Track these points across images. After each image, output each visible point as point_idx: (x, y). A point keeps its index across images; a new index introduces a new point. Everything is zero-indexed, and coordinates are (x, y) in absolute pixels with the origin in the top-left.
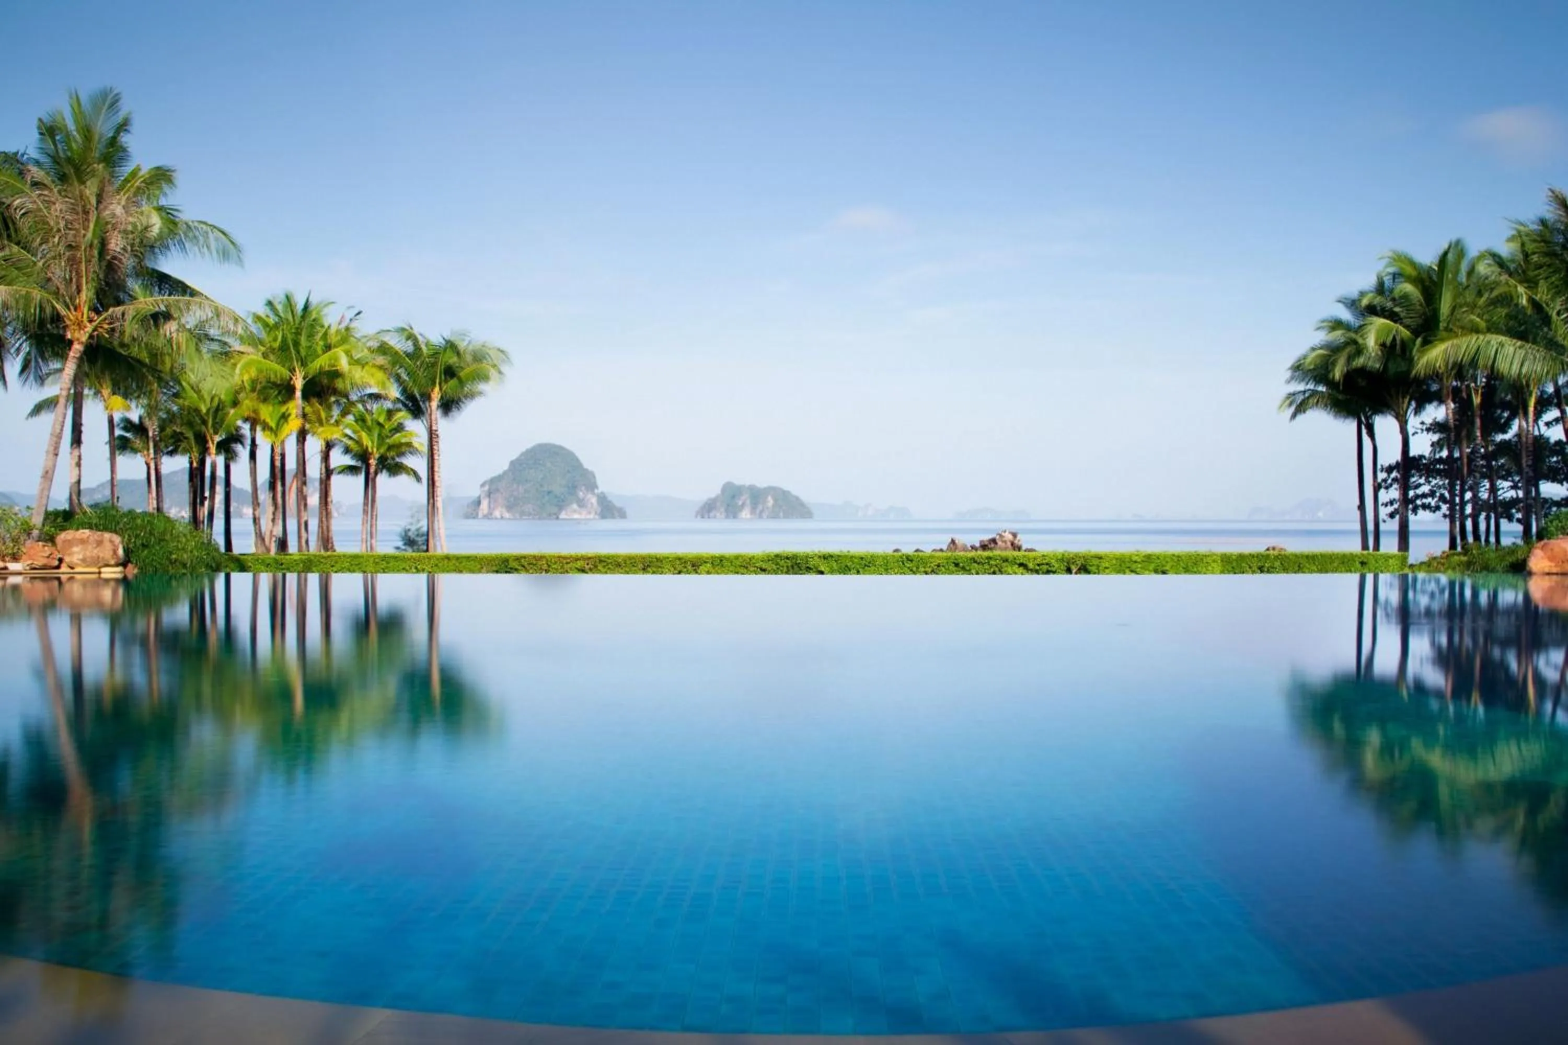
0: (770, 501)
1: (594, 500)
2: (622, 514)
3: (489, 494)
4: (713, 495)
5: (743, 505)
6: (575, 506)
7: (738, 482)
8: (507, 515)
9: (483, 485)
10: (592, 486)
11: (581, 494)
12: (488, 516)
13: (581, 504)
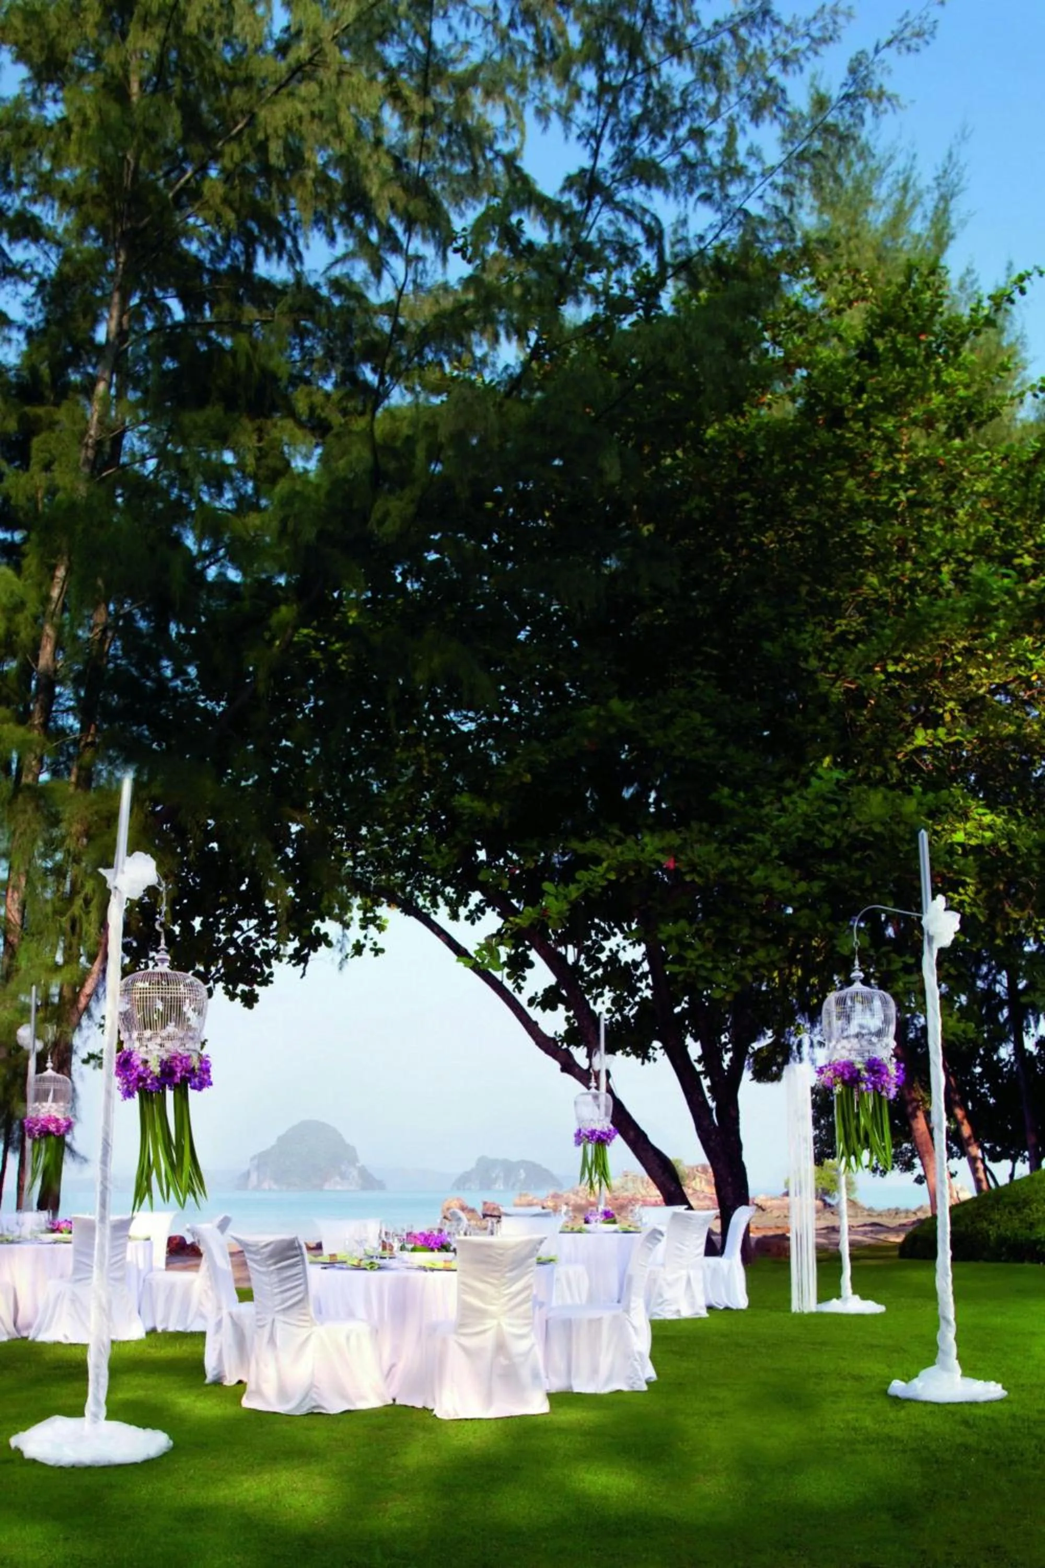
0: (522, 1174)
1: (355, 1173)
2: (381, 1186)
3: (258, 1167)
4: (468, 1169)
5: (497, 1178)
6: (338, 1179)
7: (492, 1156)
8: (275, 1187)
9: (252, 1159)
10: (354, 1160)
11: (343, 1168)
12: (257, 1188)
13: (343, 1176)
